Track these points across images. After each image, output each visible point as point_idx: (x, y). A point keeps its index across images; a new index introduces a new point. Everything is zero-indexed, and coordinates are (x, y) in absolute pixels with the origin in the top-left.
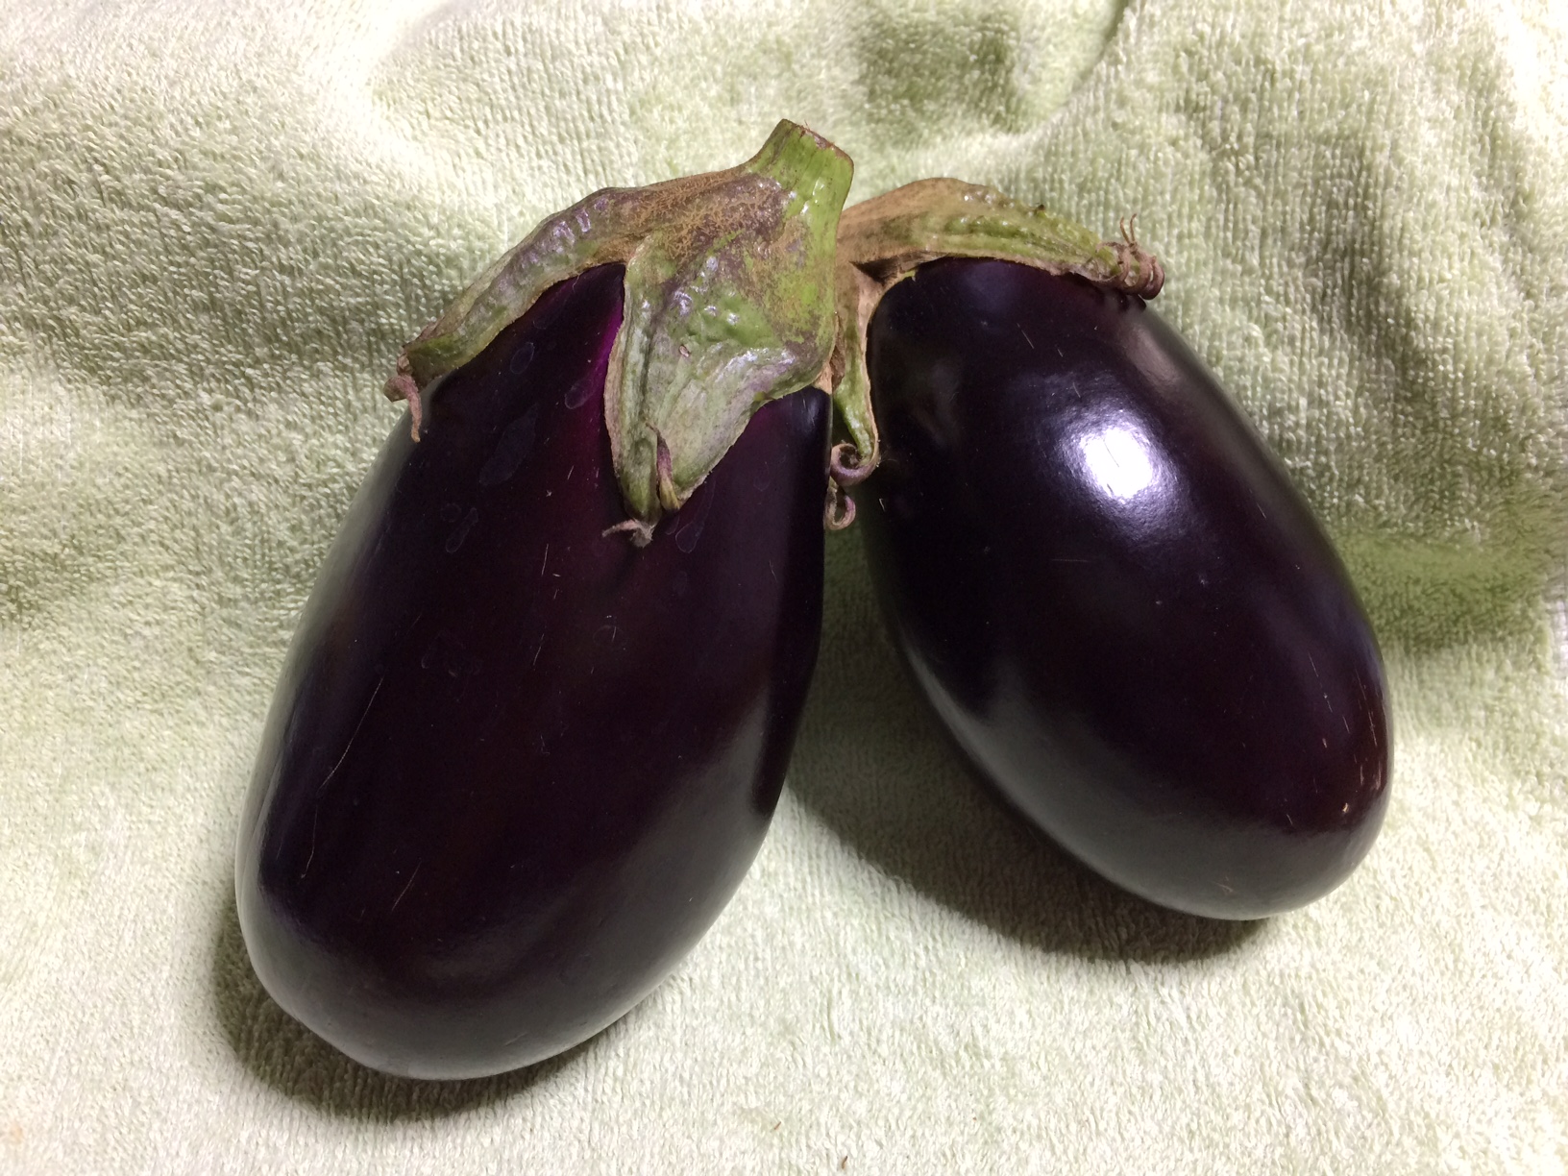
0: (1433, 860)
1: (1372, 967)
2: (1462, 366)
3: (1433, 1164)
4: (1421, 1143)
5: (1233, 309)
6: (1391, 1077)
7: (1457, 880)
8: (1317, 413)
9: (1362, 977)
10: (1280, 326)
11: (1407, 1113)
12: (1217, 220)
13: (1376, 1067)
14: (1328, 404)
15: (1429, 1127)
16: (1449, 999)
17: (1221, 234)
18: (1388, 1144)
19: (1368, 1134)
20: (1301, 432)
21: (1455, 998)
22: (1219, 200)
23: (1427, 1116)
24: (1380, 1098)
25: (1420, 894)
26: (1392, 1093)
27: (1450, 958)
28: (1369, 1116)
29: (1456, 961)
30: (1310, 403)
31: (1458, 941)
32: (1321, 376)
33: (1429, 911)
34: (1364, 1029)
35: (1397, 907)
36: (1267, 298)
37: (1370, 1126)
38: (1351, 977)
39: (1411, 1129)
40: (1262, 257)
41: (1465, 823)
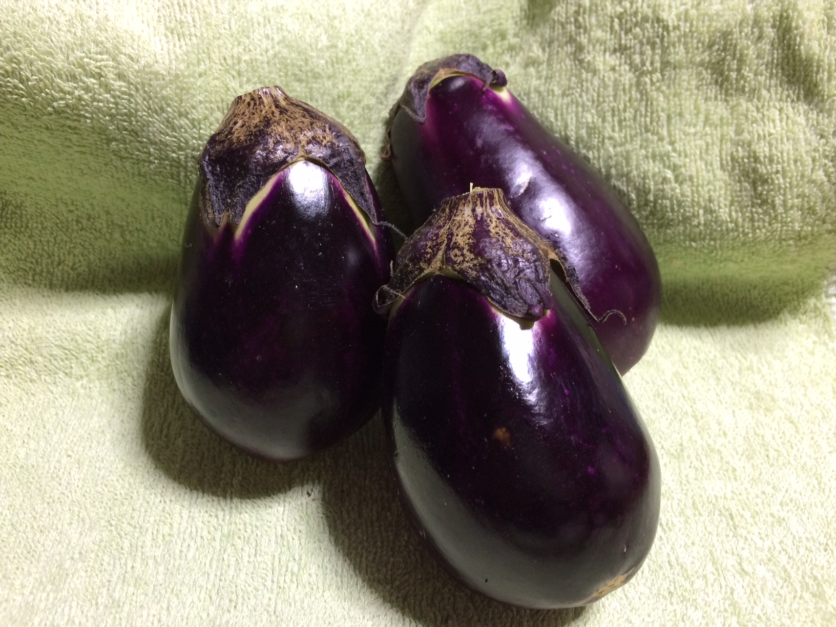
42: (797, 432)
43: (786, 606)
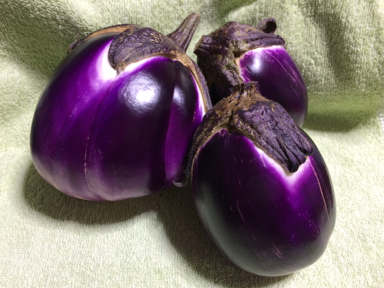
0: (361, 174)
1: (347, 199)
2: (362, 71)
3: (366, 245)
4: (362, 241)
5: (307, 55)
6: (354, 226)
7: (367, 178)
8: (326, 82)
9: (345, 201)
10: (319, 60)
11: (359, 234)
12: (305, 32)
13: (350, 224)
14: (329, 79)
15: (364, 237)
16: (368, 206)
17: (306, 36)
18: (354, 241)
19: (349, 239)
20: (323, 86)
21: (369, 206)
22: (306, 28)
23: (363, 234)
24: (352, 231)
25: (358, 182)
26: (354, 230)
27: (367, 196)
28: (349, 235)
29: (368, 197)
30: (325, 79)
31: (369, 192)
32: (328, 73)
33: (361, 186)
34: (346, 215)
35: (353, 185)
36: (316, 53)
37: (350, 237)
38: (342, 201)
39: (360, 238)
40: (315, 42)
41: (368, 164)
42: (361, 175)
43: (351, 244)
